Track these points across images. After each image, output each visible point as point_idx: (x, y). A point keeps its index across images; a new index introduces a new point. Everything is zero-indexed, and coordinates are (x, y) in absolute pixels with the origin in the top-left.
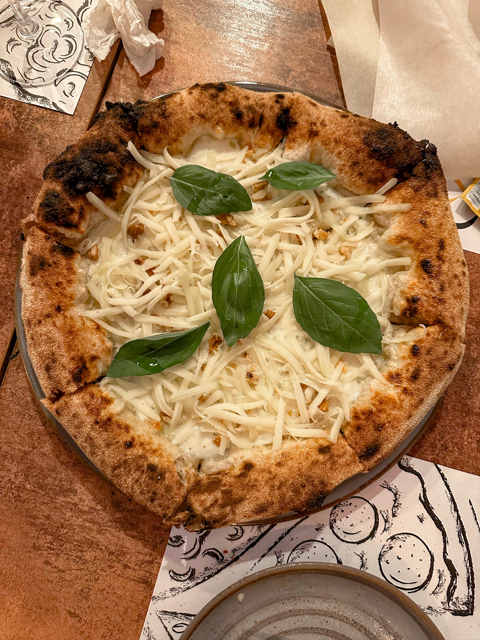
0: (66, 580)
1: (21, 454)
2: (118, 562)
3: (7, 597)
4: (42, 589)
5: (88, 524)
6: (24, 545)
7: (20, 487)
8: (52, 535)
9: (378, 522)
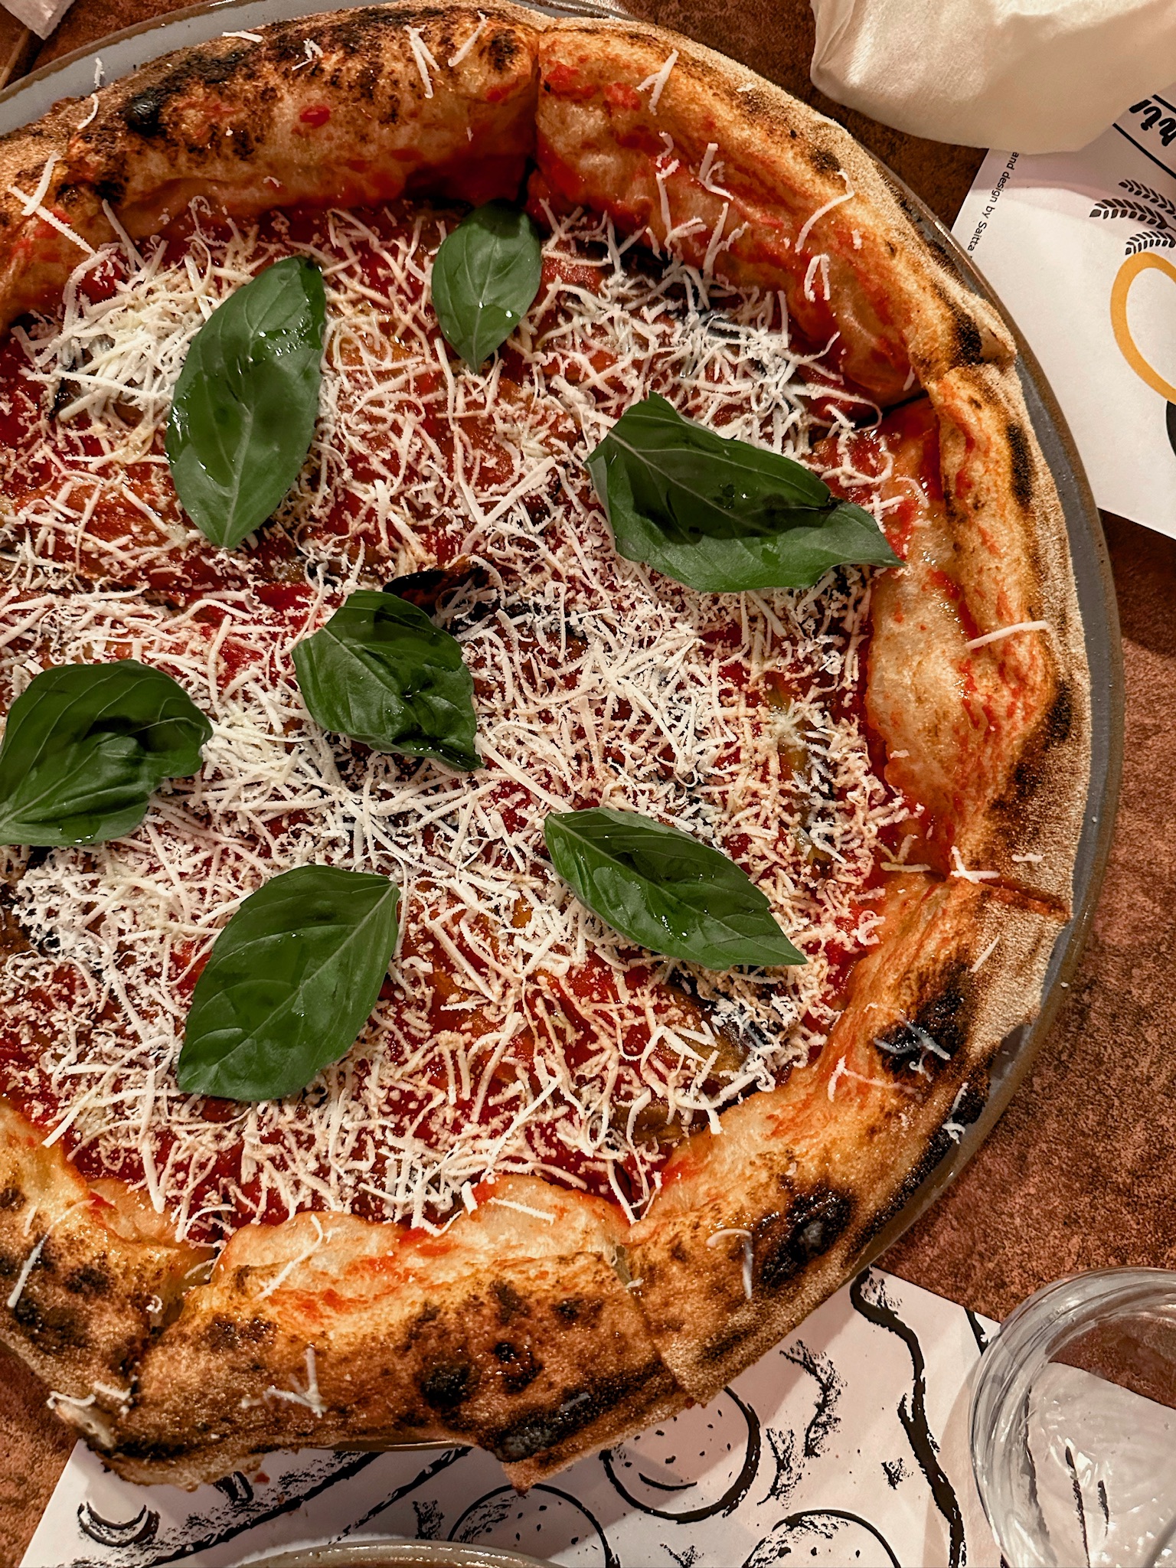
9: (755, 1465)
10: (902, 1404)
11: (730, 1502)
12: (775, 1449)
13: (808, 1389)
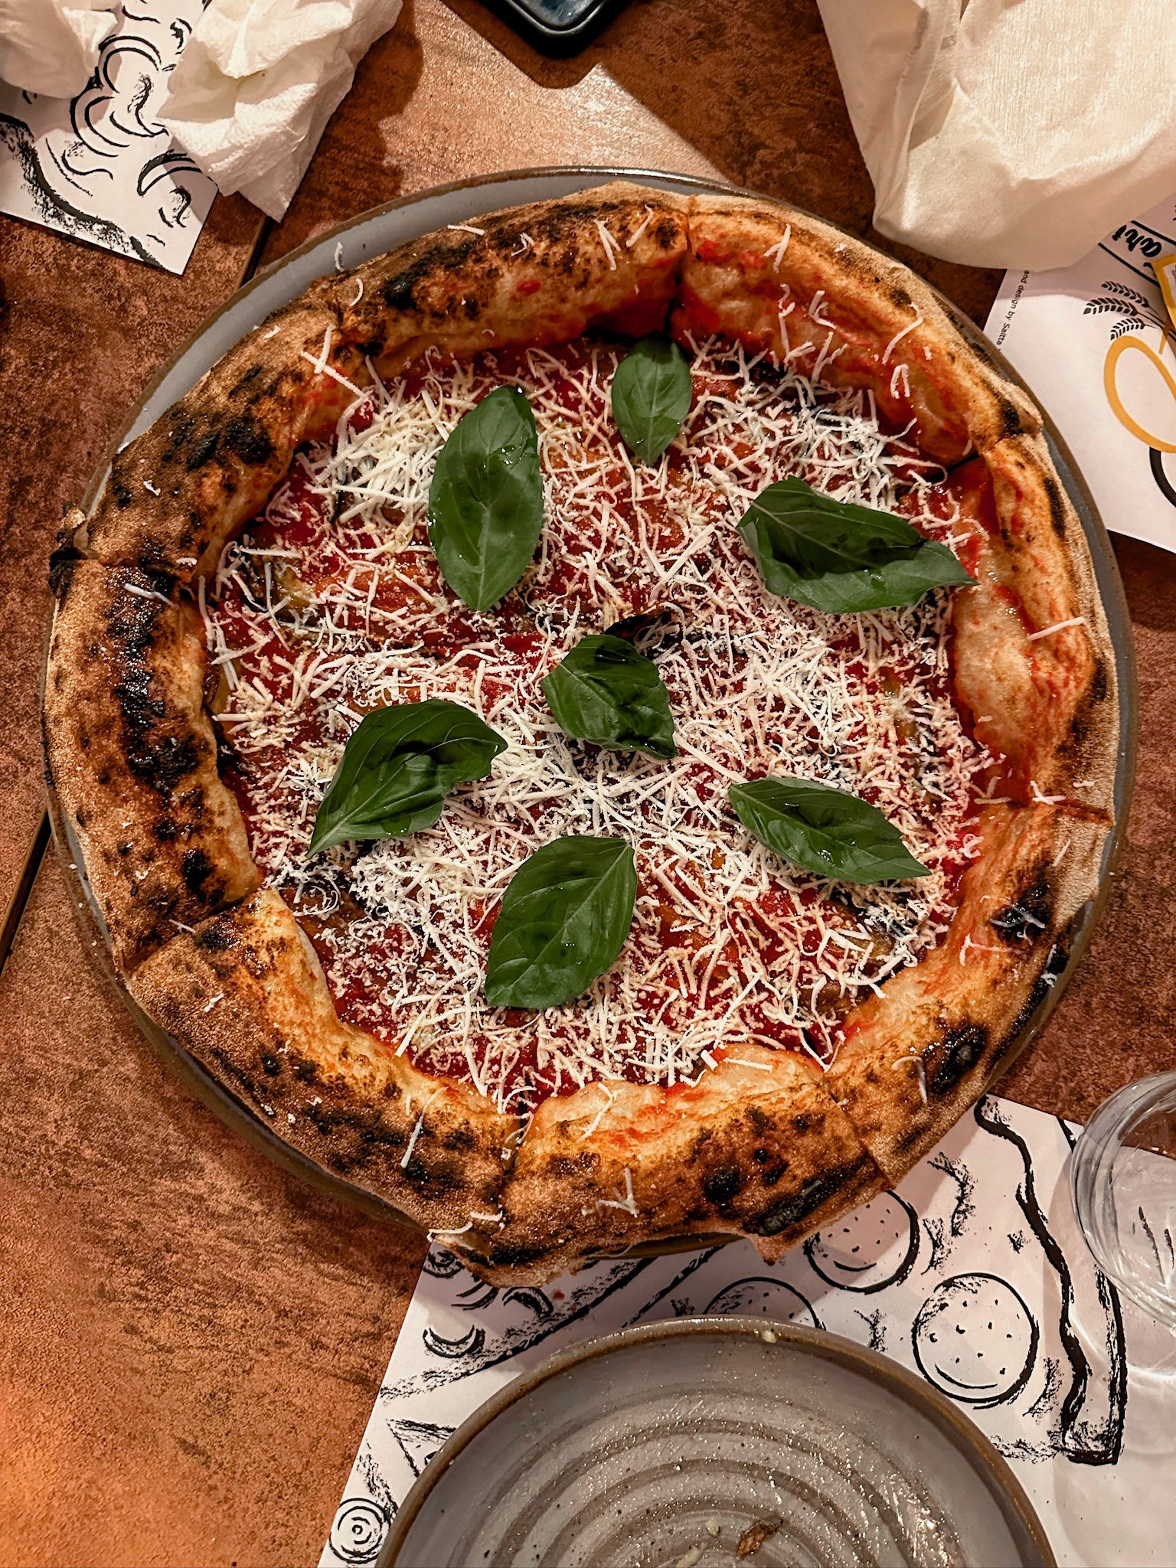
0: (176, 1371)
1: (71, 1076)
2: (299, 1334)
3: (37, 1405)
4: (119, 1390)
5: (228, 1246)
6: (77, 1287)
7: (68, 1154)
8: (144, 1267)
9: (917, 1247)
10: (1018, 1191)
11: (901, 1274)
12: (930, 1233)
13: (949, 1188)
